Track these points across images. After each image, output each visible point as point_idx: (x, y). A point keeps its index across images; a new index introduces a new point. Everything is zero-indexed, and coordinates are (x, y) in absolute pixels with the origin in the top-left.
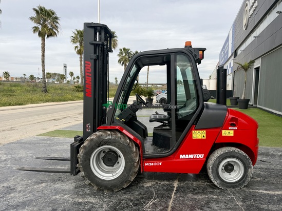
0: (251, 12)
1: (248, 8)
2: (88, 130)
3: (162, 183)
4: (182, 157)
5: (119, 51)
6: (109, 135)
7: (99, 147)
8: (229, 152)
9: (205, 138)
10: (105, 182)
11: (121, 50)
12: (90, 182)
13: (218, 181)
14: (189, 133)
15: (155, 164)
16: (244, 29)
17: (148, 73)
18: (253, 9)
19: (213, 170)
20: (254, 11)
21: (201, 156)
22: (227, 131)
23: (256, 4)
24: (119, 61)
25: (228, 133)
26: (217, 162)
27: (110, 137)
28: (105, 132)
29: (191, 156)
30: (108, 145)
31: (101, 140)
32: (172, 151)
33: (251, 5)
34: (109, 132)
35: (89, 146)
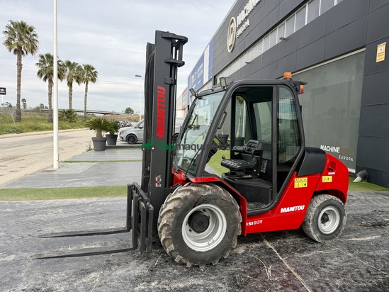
0: (240, 31)
1: (234, 26)
2: (158, 184)
3: (254, 246)
4: (283, 210)
5: (40, 58)
6: (209, 189)
7: (194, 207)
8: (328, 200)
9: (306, 186)
10: (202, 255)
11: (42, 57)
12: (181, 257)
13: (318, 234)
14: (291, 181)
15: (255, 223)
16: (229, 51)
17: (86, 95)
18: (242, 29)
19: (313, 222)
20: (245, 30)
21: (301, 208)
22: (327, 177)
23: (247, 23)
24: (40, 74)
25: (327, 179)
26: (317, 213)
27: (210, 192)
28: (200, 186)
29: (292, 209)
30: (206, 203)
31: (198, 197)
32: (273, 205)
33: (239, 22)
34: (208, 186)
35: (182, 208)
